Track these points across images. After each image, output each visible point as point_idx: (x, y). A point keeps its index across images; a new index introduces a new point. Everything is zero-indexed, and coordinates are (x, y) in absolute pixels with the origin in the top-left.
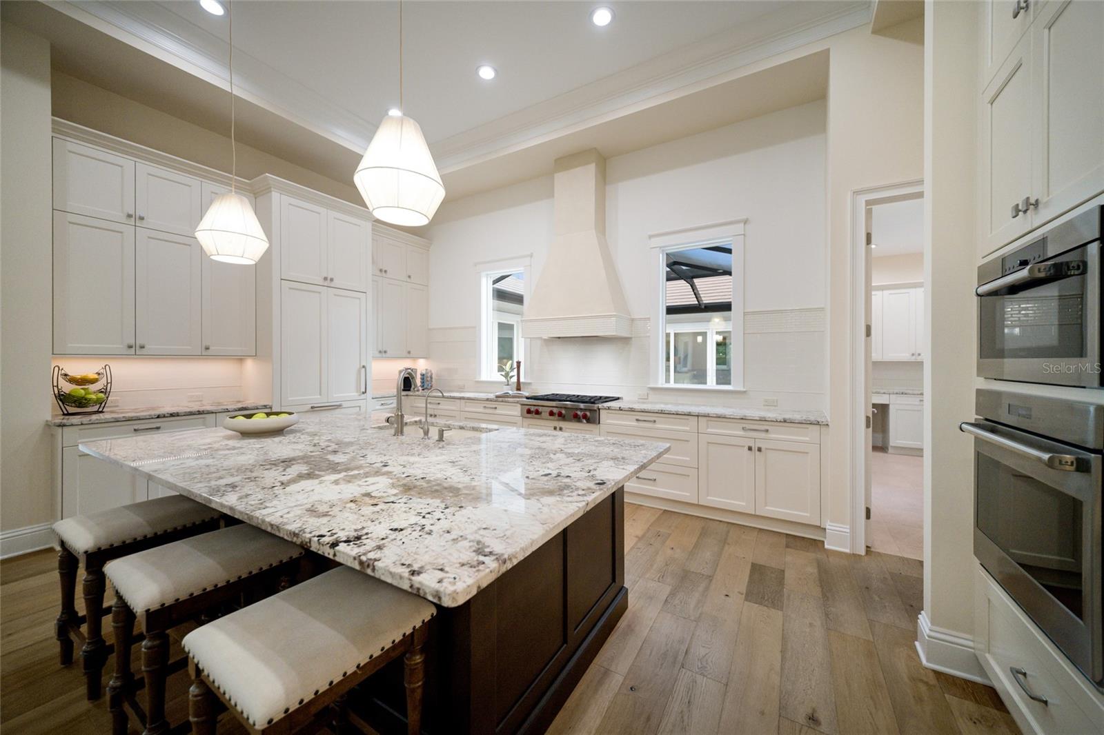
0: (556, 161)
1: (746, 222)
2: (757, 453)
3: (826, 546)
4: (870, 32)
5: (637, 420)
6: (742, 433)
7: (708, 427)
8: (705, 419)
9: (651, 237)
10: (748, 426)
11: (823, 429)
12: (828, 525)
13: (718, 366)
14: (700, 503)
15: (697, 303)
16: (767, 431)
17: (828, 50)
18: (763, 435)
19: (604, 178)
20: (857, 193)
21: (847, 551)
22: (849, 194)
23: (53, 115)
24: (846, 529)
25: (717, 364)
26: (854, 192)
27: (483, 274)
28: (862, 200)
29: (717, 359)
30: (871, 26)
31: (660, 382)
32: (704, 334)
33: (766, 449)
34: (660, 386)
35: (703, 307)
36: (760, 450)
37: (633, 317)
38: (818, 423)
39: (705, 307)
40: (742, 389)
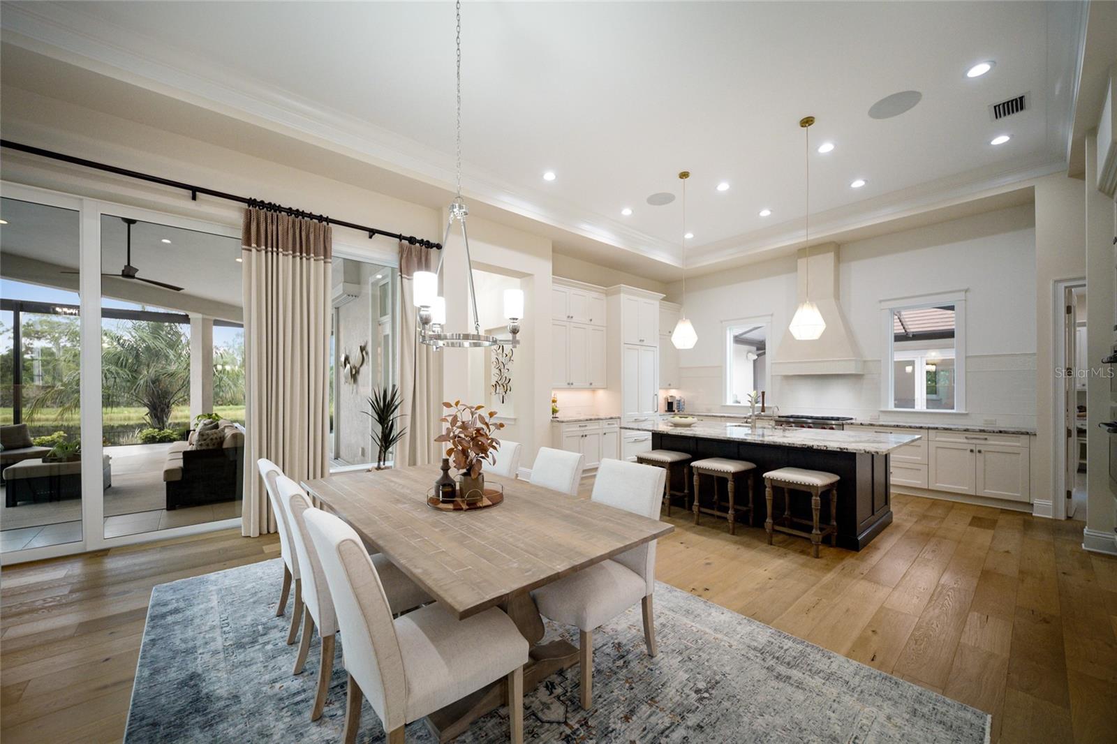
0: (799, 250)
1: (966, 291)
2: (978, 454)
3: (1034, 514)
4: (1067, 176)
5: (876, 432)
6: (965, 441)
7: (936, 437)
8: (934, 431)
9: (881, 301)
10: (969, 436)
11: (1032, 437)
12: (1036, 502)
13: (929, 395)
14: (930, 488)
15: (903, 331)
16: (986, 439)
17: (1034, 187)
18: (983, 442)
19: (838, 259)
20: (1056, 282)
21: (1051, 517)
22: (1051, 282)
23: (553, 274)
24: (1050, 503)
25: (927, 393)
26: (1055, 282)
27: (728, 328)
28: (1062, 286)
29: (927, 387)
30: (1068, 172)
31: (890, 407)
32: (912, 363)
33: (985, 451)
34: (889, 409)
35: (911, 336)
36: (980, 452)
37: (864, 359)
38: (1027, 433)
39: (913, 335)
40: (964, 412)
